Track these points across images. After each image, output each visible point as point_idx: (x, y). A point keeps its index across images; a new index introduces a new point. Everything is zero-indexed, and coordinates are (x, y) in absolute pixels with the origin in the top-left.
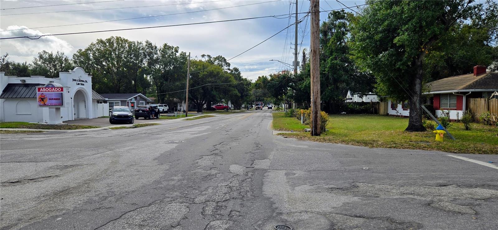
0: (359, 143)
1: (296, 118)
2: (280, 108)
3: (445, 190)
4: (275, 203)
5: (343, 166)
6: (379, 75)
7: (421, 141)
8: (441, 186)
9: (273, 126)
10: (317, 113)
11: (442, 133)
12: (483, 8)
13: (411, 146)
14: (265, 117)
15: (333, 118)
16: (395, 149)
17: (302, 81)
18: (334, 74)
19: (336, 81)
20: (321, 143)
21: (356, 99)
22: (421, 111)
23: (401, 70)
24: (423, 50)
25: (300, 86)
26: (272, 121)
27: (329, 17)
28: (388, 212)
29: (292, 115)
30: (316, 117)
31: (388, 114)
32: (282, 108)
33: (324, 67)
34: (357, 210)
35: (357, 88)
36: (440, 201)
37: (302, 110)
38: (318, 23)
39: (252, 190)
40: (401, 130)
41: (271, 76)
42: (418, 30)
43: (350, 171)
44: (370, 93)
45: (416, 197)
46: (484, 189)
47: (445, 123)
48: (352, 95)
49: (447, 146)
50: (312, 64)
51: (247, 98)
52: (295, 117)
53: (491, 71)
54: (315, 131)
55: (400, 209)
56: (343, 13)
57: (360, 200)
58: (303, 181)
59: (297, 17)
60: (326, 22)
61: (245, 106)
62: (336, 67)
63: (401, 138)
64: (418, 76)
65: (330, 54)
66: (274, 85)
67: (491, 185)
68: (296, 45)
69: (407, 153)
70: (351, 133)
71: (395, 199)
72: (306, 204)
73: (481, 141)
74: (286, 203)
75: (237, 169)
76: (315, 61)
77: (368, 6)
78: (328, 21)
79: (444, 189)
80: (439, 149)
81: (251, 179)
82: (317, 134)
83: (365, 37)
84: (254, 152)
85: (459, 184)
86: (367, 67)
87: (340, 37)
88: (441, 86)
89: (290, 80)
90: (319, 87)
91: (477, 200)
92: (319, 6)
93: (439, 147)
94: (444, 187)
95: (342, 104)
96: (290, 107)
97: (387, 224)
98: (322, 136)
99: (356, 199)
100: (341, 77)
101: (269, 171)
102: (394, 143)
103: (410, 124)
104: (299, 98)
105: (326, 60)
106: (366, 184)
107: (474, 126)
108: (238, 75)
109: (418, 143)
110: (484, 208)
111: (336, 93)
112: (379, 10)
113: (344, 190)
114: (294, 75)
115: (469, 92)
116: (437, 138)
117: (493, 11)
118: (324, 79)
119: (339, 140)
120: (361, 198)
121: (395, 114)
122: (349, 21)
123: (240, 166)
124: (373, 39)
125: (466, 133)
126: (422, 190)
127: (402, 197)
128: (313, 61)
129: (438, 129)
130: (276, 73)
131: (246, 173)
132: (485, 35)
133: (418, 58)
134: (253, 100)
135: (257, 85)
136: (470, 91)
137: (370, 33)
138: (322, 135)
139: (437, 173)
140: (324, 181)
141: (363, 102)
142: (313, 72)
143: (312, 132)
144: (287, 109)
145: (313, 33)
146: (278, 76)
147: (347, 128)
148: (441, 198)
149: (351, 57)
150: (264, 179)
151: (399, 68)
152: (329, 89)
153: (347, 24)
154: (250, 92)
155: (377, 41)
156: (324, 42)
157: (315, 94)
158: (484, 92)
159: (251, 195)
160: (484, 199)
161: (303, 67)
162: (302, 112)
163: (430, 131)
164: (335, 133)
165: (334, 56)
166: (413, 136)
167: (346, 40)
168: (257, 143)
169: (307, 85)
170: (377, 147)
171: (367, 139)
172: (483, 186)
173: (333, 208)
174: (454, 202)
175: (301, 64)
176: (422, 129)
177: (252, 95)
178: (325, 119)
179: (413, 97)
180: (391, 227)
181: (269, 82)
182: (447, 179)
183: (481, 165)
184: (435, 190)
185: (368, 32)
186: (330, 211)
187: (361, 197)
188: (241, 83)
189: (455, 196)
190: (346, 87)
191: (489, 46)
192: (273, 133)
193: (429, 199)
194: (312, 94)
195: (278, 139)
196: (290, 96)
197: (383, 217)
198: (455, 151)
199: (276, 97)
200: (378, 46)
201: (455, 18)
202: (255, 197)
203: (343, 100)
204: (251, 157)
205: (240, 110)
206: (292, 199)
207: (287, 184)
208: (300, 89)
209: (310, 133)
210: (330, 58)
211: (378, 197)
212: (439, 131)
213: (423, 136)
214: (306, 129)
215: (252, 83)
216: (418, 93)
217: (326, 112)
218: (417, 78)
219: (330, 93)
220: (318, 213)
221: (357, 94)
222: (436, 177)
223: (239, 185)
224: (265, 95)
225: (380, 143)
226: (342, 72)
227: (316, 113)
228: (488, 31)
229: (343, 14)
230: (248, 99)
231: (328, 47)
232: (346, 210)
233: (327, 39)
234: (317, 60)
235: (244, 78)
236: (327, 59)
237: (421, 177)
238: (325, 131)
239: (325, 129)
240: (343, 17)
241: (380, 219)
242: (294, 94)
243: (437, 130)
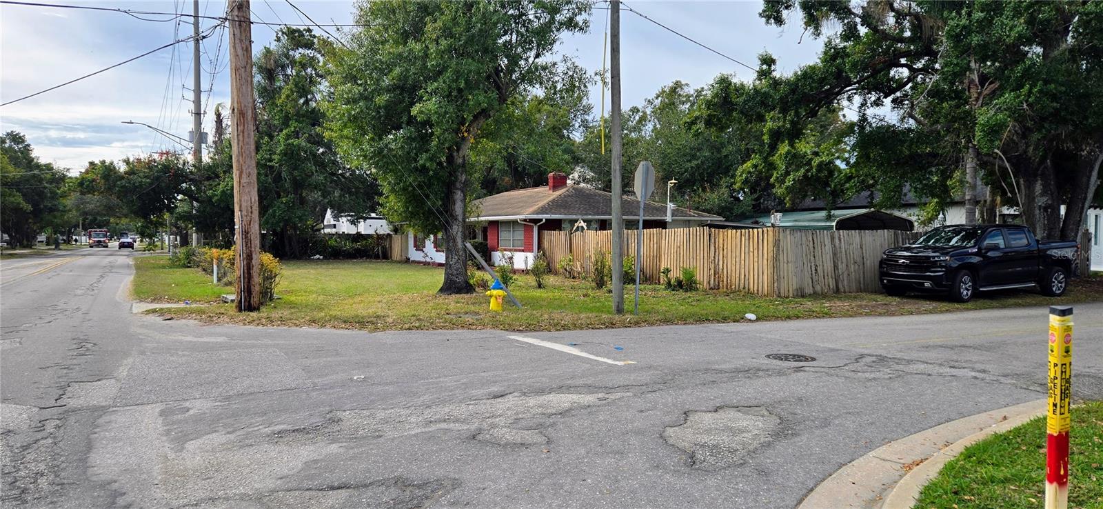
0: (347, 322)
1: (200, 269)
2: (156, 246)
3: (501, 404)
4: (125, 493)
5: (310, 378)
6: (385, 179)
7: (466, 313)
8: (495, 397)
9: (135, 290)
10: (252, 259)
11: (499, 296)
12: (559, 71)
13: (447, 324)
14: (111, 268)
15: (293, 269)
16: (420, 331)
17: (214, 181)
18: (294, 169)
19: (298, 185)
20: (260, 327)
21: (345, 226)
22: (466, 253)
23: (428, 170)
24: (466, 134)
25: (210, 193)
26: (132, 278)
27: (278, 40)
28: (398, 467)
29: (189, 263)
30: (249, 267)
31: (409, 259)
32: (162, 245)
33: (269, 150)
34: (334, 473)
35: (346, 202)
36: (493, 426)
37: (214, 250)
38: (247, 48)
39: (55, 470)
40: (431, 293)
41: (127, 162)
42: (455, 95)
43: (325, 387)
44: (373, 215)
45: (452, 425)
46: (562, 395)
47: (506, 277)
48: (336, 217)
49: (508, 320)
50: (236, 141)
51: (55, 217)
52: (198, 266)
53: (574, 183)
54: (248, 299)
55: (422, 455)
56: (311, 36)
57: (342, 450)
58: (208, 424)
59: (196, 25)
60: (271, 49)
61: (48, 238)
62: (299, 155)
63: (430, 308)
64: (458, 185)
65: (283, 124)
66: (137, 187)
67: (572, 386)
68: (198, 91)
69: (440, 338)
70: (333, 302)
71: (414, 435)
72: (213, 480)
73: (559, 306)
74: (157, 488)
75: (9, 415)
76: (243, 136)
77: (360, 29)
78: (275, 48)
79: (500, 402)
80: (495, 327)
81: (55, 438)
82: (251, 308)
83: (356, 96)
84: (69, 362)
85: (524, 391)
86: (361, 158)
87: (304, 88)
88: (500, 206)
89: (183, 176)
90: (255, 197)
91: (550, 416)
92: (249, 8)
93: (497, 323)
94: (499, 400)
95: (314, 237)
96: (185, 242)
97: (394, 492)
98: (264, 312)
99: (334, 448)
100: (310, 176)
101: (114, 409)
102: (417, 320)
103: (447, 279)
104: (208, 221)
105: (273, 137)
106: (356, 411)
107: (550, 280)
108: (22, 153)
109: (460, 317)
110: (560, 429)
111: (299, 213)
112: (382, 42)
113: (308, 433)
114: (194, 166)
115: (541, 220)
116: (493, 305)
117: (572, 77)
118: (270, 180)
119: (303, 318)
120: (345, 444)
121: (422, 260)
122: (323, 55)
123: (18, 406)
124: (372, 102)
125: (539, 293)
126: (463, 410)
127: (426, 430)
128: (238, 135)
129: (494, 288)
130: (144, 156)
131: (39, 425)
132: (565, 119)
133: (458, 150)
134: (74, 221)
135: (85, 185)
136: (544, 217)
137: (366, 90)
138: (264, 310)
139: (489, 373)
140: (263, 416)
141: (358, 234)
142: (238, 161)
143: (240, 302)
144: (175, 246)
145: (236, 70)
146: (150, 164)
147: (324, 292)
148: (493, 420)
149: (327, 134)
150: (96, 433)
151: (423, 166)
152: (282, 202)
153: (319, 62)
154: (64, 201)
155: (380, 107)
156: (269, 94)
157: (244, 213)
158: (565, 220)
159: (49, 484)
160: (560, 414)
161: (216, 146)
162: (215, 255)
163: (481, 293)
164: (296, 304)
165: (293, 129)
166: (453, 304)
167: (318, 97)
168: (82, 338)
169: (228, 190)
170: (384, 330)
171: (365, 313)
172: (560, 389)
173: (281, 478)
174: (515, 425)
175: (211, 138)
176: (468, 288)
177: (70, 210)
178: (271, 271)
179: (451, 226)
180: (402, 497)
181: (122, 178)
182: (506, 384)
183: (557, 352)
184: (485, 407)
185: (361, 85)
186: (271, 486)
187: (345, 442)
188: (34, 176)
189: (517, 413)
190: (322, 200)
191: (571, 140)
192: (134, 308)
193: (474, 426)
194: (237, 213)
195: (146, 323)
196: (184, 216)
197: (389, 479)
198: (521, 328)
199: (145, 216)
200: (382, 118)
201: (515, 82)
202: (61, 487)
203: (316, 228)
204: (59, 377)
205: (31, 248)
206: (174, 475)
207: (164, 438)
208: (210, 199)
209: (234, 305)
210: (284, 132)
211: (381, 437)
212: (495, 292)
213: (470, 303)
214: (225, 296)
215: (71, 178)
216: (460, 218)
217: (275, 256)
218: (457, 189)
219: (285, 211)
220: (243, 497)
221: (345, 216)
222: (488, 380)
223: (11, 461)
224: (110, 210)
225: (390, 320)
226: (311, 167)
227: (249, 257)
228: (569, 112)
229: (309, 37)
230: (58, 221)
231: (277, 106)
232: (310, 478)
233: (275, 89)
234: (249, 134)
235: (43, 161)
236: (276, 133)
237: (463, 384)
238: (271, 299)
239: (272, 295)
240: (309, 45)
241: (382, 484)
242: (194, 212)
243: (492, 290)
